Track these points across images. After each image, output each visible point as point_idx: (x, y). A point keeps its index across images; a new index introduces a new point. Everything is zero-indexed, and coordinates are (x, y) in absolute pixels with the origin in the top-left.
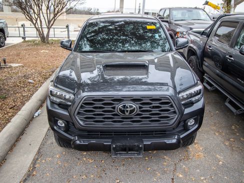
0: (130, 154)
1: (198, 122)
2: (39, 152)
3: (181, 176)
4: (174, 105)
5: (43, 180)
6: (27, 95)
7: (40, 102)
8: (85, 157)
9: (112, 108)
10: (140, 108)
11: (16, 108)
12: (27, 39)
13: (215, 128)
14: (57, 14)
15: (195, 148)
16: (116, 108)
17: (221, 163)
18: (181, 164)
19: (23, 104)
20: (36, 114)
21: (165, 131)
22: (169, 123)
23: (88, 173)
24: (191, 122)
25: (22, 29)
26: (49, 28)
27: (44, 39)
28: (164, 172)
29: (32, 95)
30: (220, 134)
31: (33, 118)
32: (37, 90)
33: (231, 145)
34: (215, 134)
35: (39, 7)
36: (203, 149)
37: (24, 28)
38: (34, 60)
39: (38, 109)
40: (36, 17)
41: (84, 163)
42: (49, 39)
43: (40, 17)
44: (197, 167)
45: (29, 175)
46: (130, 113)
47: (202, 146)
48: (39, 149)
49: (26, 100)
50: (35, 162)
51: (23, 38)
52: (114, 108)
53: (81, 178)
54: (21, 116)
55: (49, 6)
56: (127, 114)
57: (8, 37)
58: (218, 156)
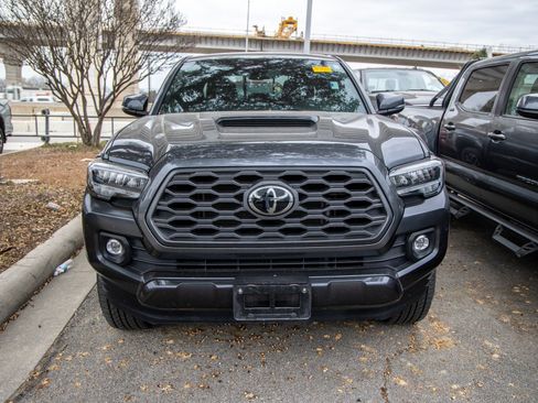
0: (279, 311)
1: (438, 242)
2: (59, 340)
3: (402, 383)
4: (380, 192)
5: (66, 397)
6: (43, 231)
7: (71, 246)
8: (171, 349)
9: (236, 197)
10: (302, 196)
11: (13, 252)
12: (52, 141)
13: (474, 291)
14: (120, 85)
15: (433, 329)
16: (245, 199)
17: (496, 356)
18: (402, 360)
19: (31, 245)
20: (60, 269)
21: (361, 258)
22: (370, 236)
23: (178, 380)
24: (421, 243)
25: (42, 120)
26: (101, 116)
27: (90, 139)
28: (362, 377)
29: (54, 230)
30: (487, 301)
31: (52, 276)
32: (67, 223)
33: (514, 323)
34: (476, 302)
35: (82, 70)
36: (450, 330)
37: (47, 118)
38: (64, 172)
39: (66, 260)
40: (75, 90)
41: (169, 361)
42: (101, 140)
43: (82, 92)
44: (441, 365)
45: (32, 386)
46: (278, 209)
47: (447, 324)
48: (62, 334)
49: (38, 240)
50: (47, 360)
51: (43, 138)
52: (240, 197)
53: (159, 391)
54: (23, 269)
55: (105, 70)
56: (271, 210)
57: (10, 135)
58: (487, 342)
